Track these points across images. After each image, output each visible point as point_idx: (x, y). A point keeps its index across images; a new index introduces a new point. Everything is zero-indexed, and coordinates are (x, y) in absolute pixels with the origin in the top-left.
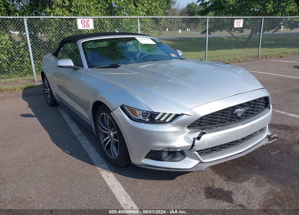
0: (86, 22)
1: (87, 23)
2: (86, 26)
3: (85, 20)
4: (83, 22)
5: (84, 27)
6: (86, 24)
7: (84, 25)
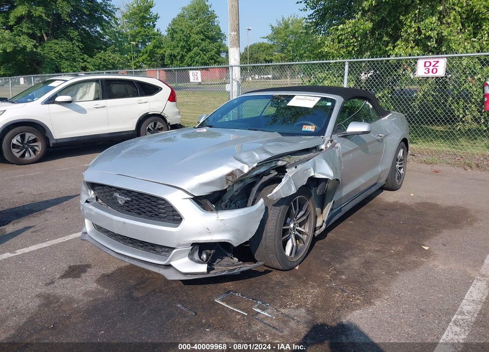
0: (433, 64)
1: (434, 66)
2: (430, 71)
3: (431, 61)
4: (428, 64)
5: (427, 72)
6: (431, 68)
7: (427, 70)
